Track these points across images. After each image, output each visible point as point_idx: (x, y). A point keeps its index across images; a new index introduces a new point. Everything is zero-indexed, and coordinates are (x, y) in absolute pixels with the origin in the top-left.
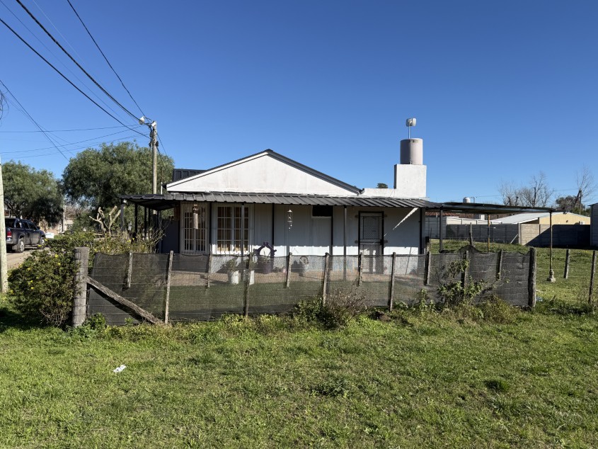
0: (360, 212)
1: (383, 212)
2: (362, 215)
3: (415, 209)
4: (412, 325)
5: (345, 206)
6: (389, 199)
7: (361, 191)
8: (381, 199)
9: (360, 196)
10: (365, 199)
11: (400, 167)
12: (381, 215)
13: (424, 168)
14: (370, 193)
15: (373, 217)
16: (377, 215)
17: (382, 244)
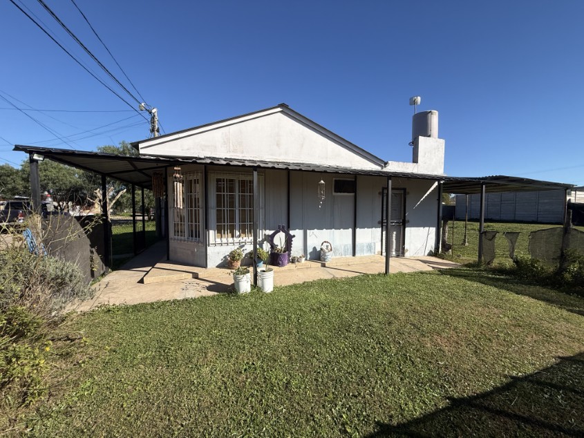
0: (383, 189)
1: (405, 189)
7: (386, 164)
9: (384, 170)
11: (421, 140)
12: (402, 192)
13: (442, 142)
14: (394, 167)
16: (399, 192)
17: (404, 224)
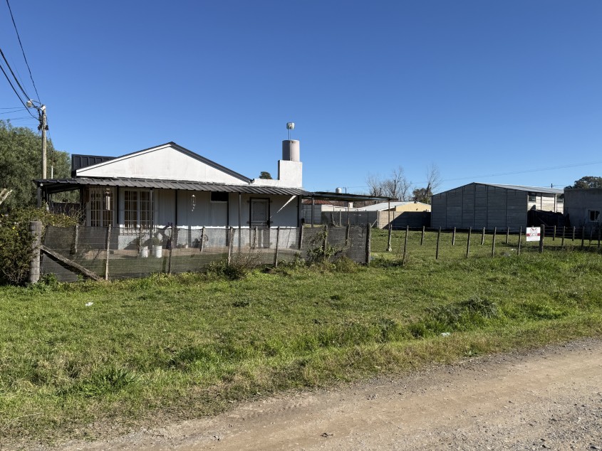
0: (251, 198)
1: (269, 199)
2: (253, 200)
3: (294, 197)
4: (290, 275)
5: (240, 193)
6: (274, 188)
7: (252, 181)
8: (268, 187)
9: (251, 185)
10: (254, 187)
11: (282, 162)
12: (267, 200)
13: (300, 164)
14: (259, 183)
15: (261, 202)
16: (264, 200)
17: (268, 224)
